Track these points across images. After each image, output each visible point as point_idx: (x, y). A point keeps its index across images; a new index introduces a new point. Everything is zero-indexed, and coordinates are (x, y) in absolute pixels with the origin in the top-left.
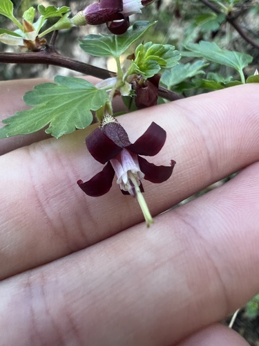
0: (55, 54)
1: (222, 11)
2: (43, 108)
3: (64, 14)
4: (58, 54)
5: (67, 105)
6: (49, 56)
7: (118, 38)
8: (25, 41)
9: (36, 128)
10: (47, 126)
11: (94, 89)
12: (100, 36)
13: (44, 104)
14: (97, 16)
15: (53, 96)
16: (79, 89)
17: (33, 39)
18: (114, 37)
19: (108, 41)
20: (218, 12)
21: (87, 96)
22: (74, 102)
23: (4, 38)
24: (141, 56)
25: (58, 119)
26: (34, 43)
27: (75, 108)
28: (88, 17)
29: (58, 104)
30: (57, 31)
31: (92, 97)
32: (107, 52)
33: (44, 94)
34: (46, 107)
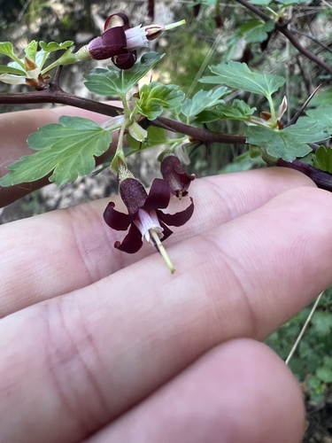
0: (59, 92)
1: (272, 17)
2: (47, 152)
3: (68, 48)
4: (62, 91)
5: (71, 149)
6: (53, 95)
7: (125, 73)
8: (27, 80)
9: (41, 175)
10: (51, 173)
11: (100, 129)
12: (107, 71)
13: (49, 148)
14: (102, 52)
15: (59, 139)
16: (84, 131)
17: (36, 77)
18: (121, 73)
19: (114, 77)
20: (267, 20)
21: (93, 137)
22: (79, 146)
23: (6, 78)
24: (145, 97)
25: (62, 165)
26: (37, 81)
27: (80, 152)
28: (91, 52)
29: (63, 147)
30: (61, 66)
31: (97, 139)
32: (112, 90)
33: (49, 136)
34: (51, 151)
